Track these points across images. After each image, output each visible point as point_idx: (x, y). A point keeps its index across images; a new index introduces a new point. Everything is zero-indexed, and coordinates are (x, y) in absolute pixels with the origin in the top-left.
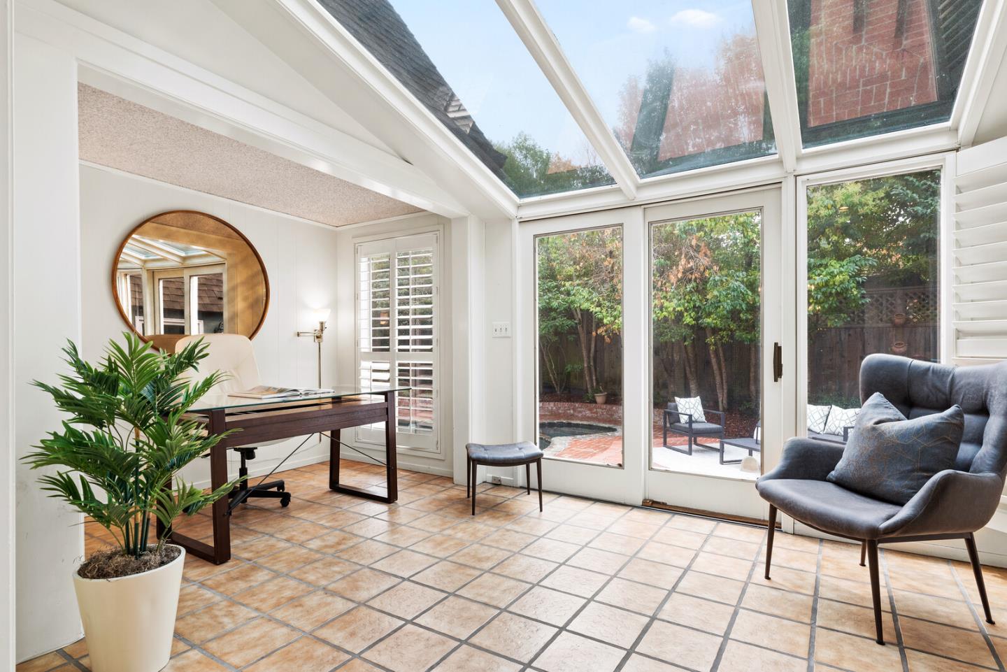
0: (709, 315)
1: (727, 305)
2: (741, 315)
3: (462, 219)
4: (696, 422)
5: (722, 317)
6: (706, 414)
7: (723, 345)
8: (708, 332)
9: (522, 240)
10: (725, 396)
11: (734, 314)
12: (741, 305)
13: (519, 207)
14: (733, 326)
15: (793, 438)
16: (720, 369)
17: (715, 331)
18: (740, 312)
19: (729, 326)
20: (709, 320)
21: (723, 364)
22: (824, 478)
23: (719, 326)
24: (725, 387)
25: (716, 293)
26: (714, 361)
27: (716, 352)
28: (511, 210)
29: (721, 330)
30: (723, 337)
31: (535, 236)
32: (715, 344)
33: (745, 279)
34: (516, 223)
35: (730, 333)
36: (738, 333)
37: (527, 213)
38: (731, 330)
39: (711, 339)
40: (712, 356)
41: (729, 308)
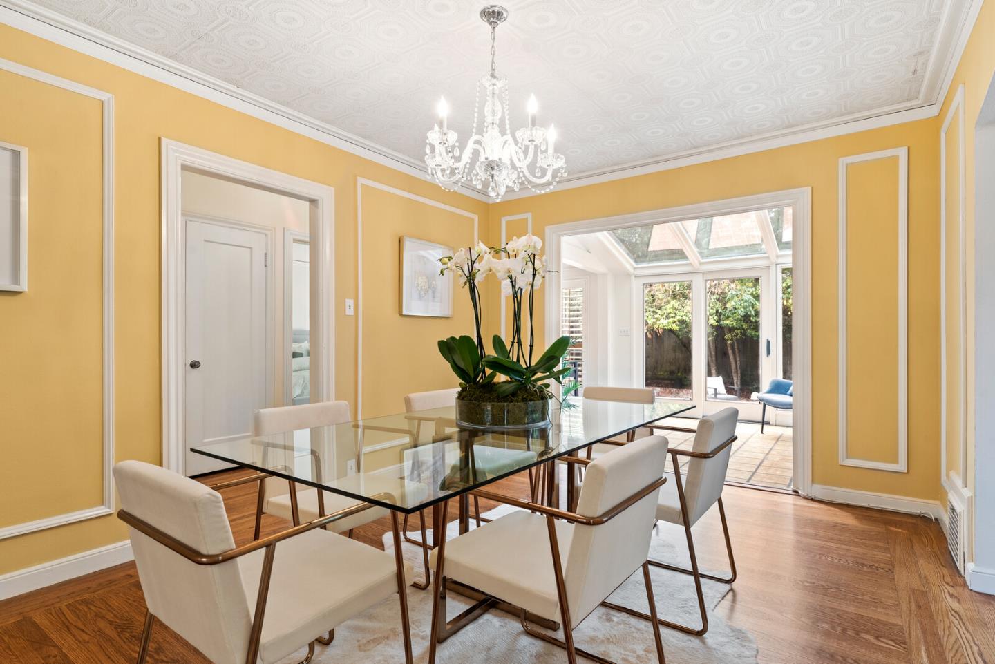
0: (728, 318)
1: (741, 312)
2: (752, 318)
3: (604, 275)
4: (719, 394)
5: (737, 320)
6: (726, 388)
7: (737, 340)
8: (726, 331)
9: (636, 286)
10: (739, 378)
11: (746, 318)
12: (751, 312)
13: (635, 269)
14: (745, 326)
15: (774, 378)
16: (735, 358)
17: (731, 329)
18: (750, 316)
19: (742, 326)
20: (727, 322)
21: (737, 354)
22: (786, 394)
23: (735, 326)
24: (739, 372)
25: (733, 303)
26: (730, 352)
27: (732, 345)
28: (631, 270)
29: (736, 328)
30: (737, 334)
31: (644, 284)
32: (732, 339)
33: (754, 293)
34: (633, 277)
35: (743, 331)
36: (749, 331)
37: (639, 272)
38: (744, 329)
39: (728, 336)
40: (729, 348)
41: (742, 314)
